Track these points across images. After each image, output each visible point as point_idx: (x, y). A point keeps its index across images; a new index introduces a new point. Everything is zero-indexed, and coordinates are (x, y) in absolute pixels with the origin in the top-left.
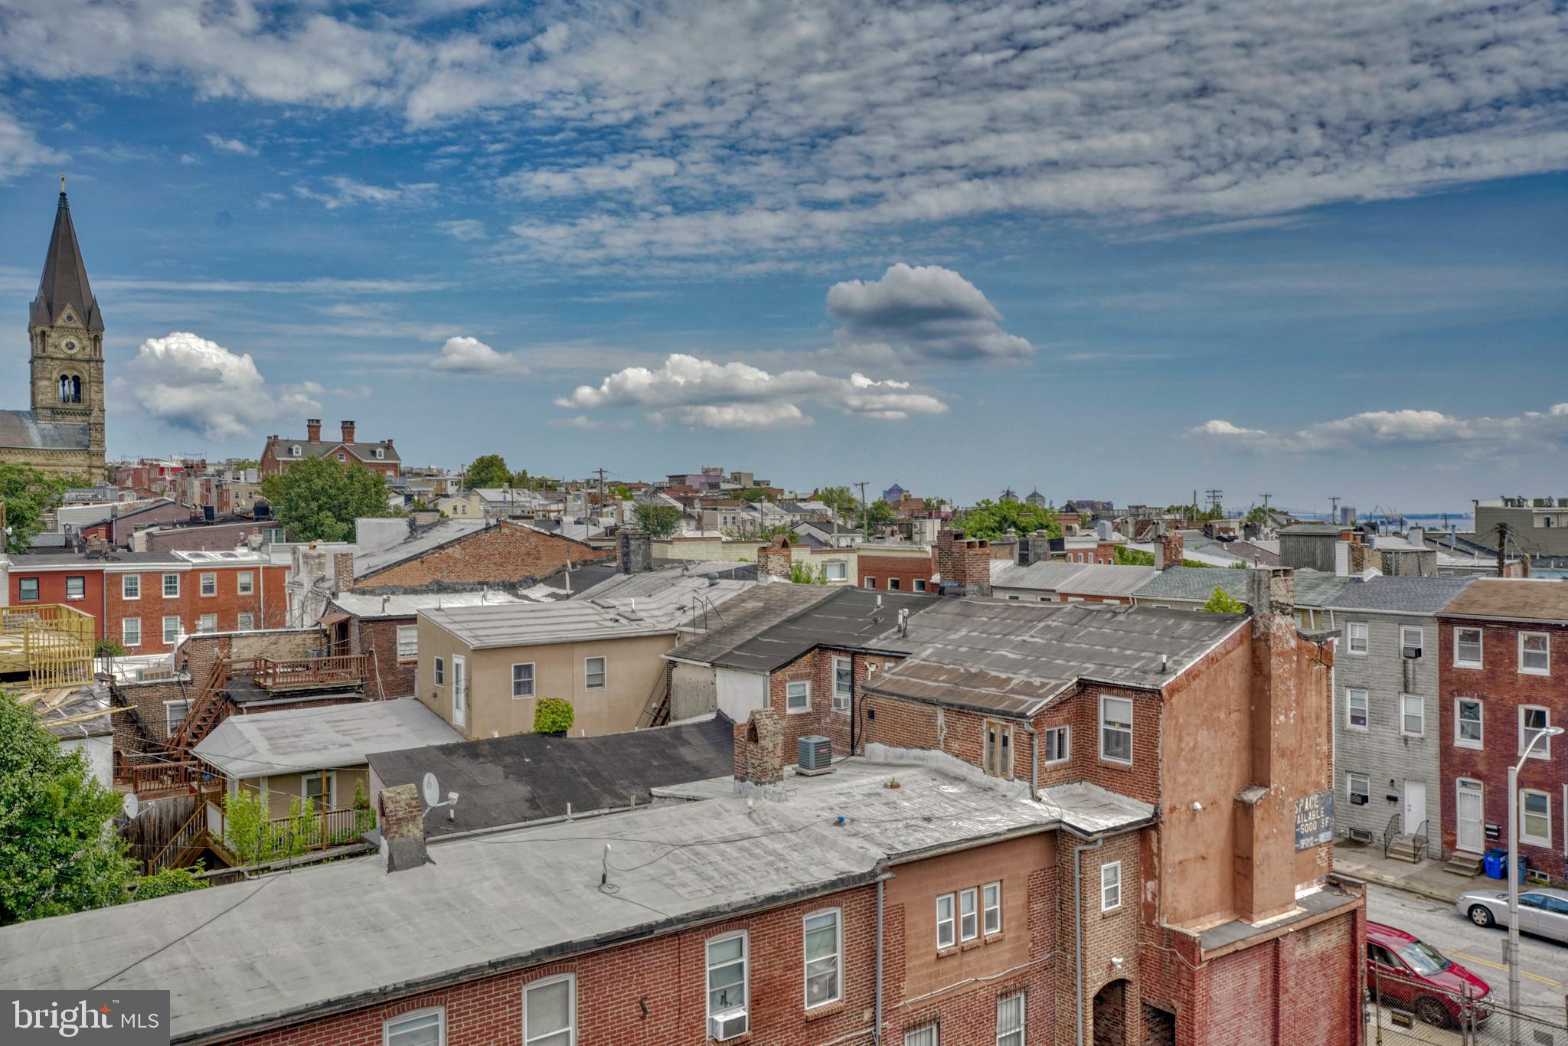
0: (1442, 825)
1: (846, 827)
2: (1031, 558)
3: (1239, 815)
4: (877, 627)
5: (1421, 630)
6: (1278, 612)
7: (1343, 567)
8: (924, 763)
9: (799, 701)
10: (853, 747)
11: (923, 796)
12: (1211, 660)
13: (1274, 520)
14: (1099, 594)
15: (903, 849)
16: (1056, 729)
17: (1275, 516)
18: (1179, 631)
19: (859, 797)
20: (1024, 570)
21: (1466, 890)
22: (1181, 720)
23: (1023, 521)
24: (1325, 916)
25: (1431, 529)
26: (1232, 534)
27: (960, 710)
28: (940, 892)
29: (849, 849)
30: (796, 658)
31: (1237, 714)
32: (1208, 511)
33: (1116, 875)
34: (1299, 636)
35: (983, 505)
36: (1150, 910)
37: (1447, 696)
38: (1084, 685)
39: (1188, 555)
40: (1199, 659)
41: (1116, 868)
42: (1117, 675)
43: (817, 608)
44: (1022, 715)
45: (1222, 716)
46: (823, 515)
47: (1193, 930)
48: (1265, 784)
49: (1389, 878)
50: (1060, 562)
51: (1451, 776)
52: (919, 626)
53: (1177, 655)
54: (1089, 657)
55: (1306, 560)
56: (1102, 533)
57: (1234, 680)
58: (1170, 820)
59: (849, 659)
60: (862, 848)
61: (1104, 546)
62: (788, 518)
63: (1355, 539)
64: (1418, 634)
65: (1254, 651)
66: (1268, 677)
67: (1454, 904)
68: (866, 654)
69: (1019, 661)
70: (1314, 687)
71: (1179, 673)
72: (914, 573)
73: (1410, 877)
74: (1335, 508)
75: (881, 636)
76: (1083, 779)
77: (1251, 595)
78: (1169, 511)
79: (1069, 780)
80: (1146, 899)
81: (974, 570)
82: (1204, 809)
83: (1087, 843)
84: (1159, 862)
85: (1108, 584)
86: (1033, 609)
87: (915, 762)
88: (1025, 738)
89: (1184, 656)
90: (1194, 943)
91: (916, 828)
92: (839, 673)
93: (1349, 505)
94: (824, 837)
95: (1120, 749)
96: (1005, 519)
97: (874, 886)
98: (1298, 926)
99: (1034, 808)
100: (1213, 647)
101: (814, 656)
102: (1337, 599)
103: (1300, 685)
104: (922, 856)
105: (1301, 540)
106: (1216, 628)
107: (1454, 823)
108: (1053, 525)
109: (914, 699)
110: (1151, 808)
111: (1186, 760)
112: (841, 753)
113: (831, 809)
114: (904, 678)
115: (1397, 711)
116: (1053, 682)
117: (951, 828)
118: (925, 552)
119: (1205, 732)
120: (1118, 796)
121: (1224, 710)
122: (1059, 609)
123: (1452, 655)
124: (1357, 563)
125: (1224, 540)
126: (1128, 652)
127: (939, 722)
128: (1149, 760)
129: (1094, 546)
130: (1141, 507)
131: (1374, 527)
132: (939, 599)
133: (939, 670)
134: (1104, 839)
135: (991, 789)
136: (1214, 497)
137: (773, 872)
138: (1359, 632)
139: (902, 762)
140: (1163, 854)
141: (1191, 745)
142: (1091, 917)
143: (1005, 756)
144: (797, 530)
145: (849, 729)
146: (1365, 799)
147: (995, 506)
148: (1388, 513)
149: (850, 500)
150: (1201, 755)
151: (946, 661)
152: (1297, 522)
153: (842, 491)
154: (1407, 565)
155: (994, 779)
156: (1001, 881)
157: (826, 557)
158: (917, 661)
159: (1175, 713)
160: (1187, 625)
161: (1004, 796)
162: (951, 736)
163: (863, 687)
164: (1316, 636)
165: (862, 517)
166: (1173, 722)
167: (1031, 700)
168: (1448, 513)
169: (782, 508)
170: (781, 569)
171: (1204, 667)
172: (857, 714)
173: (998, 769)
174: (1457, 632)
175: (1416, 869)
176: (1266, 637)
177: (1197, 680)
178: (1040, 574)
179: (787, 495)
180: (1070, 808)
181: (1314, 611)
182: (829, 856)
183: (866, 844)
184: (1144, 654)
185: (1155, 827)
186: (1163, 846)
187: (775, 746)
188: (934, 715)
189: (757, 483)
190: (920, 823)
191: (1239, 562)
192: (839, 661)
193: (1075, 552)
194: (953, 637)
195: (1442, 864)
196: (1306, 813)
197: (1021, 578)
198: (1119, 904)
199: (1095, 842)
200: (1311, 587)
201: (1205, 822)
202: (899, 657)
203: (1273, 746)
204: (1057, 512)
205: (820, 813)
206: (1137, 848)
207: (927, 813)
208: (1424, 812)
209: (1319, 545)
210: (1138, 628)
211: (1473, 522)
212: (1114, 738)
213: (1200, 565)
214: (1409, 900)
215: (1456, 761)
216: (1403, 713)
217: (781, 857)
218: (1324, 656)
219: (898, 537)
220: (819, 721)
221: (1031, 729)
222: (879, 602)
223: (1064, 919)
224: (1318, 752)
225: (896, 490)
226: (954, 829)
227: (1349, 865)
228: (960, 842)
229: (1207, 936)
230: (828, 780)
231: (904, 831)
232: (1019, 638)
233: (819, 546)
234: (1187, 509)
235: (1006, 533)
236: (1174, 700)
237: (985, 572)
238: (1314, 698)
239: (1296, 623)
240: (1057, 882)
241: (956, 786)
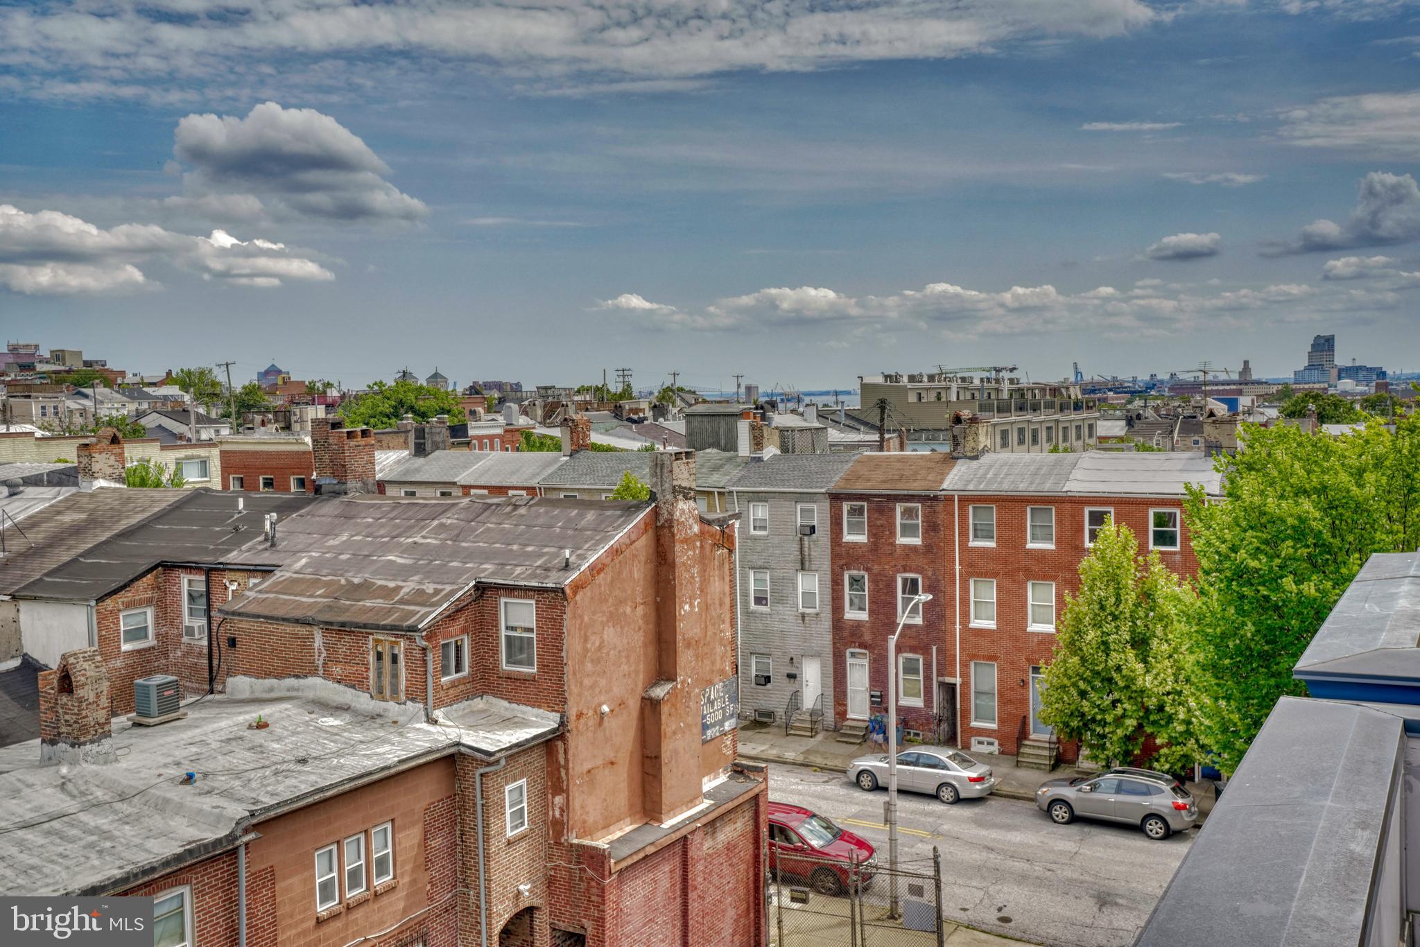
0: (835, 697)
1: (197, 784)
2: (428, 446)
3: (647, 712)
4: (238, 537)
5: (815, 506)
6: (681, 497)
7: (744, 449)
8: (300, 694)
9: (140, 633)
10: (211, 681)
11: (298, 733)
12: (616, 552)
13: (683, 400)
14: (504, 484)
15: (269, 801)
16: (453, 640)
17: (684, 395)
18: (583, 523)
19: (215, 745)
20: (420, 461)
21: (854, 756)
22: (586, 618)
23: (421, 405)
24: (730, 805)
25: (825, 406)
26: (641, 415)
27: (339, 628)
28: (320, 845)
29: (200, 811)
30: (132, 581)
31: (642, 606)
32: (620, 390)
33: (521, 795)
34: (702, 520)
35: (376, 388)
36: (558, 827)
37: (837, 570)
38: (482, 589)
39: (596, 438)
40: (603, 551)
41: (521, 787)
42: (519, 575)
43: (159, 517)
44: (413, 629)
45: (628, 610)
46: (177, 401)
47: (602, 843)
48: (671, 678)
49: (790, 755)
50: (465, 451)
51: (842, 648)
52: (291, 533)
53: (580, 548)
54: (487, 556)
55: (711, 440)
56: (508, 417)
57: (638, 572)
58: (577, 727)
59: (203, 578)
60: (218, 807)
61: (511, 431)
62: (132, 407)
63: (755, 418)
64: (813, 511)
65: (658, 539)
66: (673, 566)
67: (844, 772)
68: (224, 570)
69: (410, 565)
70: (717, 573)
71: (583, 568)
72: (292, 469)
73: (808, 752)
74: (739, 386)
75: (244, 548)
76: (484, 693)
77: (654, 480)
78: (579, 392)
79: (469, 696)
80: (553, 815)
81: (356, 463)
82: (612, 711)
83: (489, 764)
84: (567, 774)
85: (513, 473)
86: (426, 505)
87: (289, 694)
88: (417, 654)
89: (588, 550)
90: (603, 855)
91: (287, 773)
92: (190, 595)
93: (753, 383)
94: (167, 801)
95: (524, 656)
96: (401, 403)
97: (233, 853)
98: (704, 820)
99: (428, 732)
100: (617, 538)
101: (157, 577)
102: (739, 480)
103: (703, 572)
104: (295, 806)
105: (705, 419)
106: (621, 516)
107: (844, 694)
108: (455, 409)
109: (284, 620)
110: (557, 716)
111: (592, 661)
112: (196, 691)
113: (178, 764)
114: (272, 596)
115: (795, 589)
116: (448, 588)
117: (330, 768)
118: (304, 443)
119: (612, 629)
120: (522, 707)
121: (630, 604)
122: (454, 505)
123: (841, 529)
124: (758, 443)
125: (634, 422)
126: (530, 549)
127: (316, 645)
128: (554, 666)
129: (500, 431)
130: (551, 388)
131: (773, 405)
132: (316, 499)
133: (315, 583)
134: (507, 758)
135: (379, 716)
136: (624, 376)
137: (93, 856)
138: (760, 512)
139: (273, 695)
140: (571, 765)
141: (597, 644)
142: (496, 845)
143: (395, 676)
144: (143, 422)
145: (206, 661)
146: (768, 679)
147: (390, 389)
148: (787, 390)
149: (214, 384)
150: (608, 654)
151: (324, 572)
152: (705, 402)
153: (202, 373)
154: (801, 441)
155: (383, 704)
156: (393, 820)
157: (182, 454)
158: (288, 575)
159: (579, 612)
160: (591, 516)
161: (395, 722)
162: (331, 659)
163: (220, 611)
164: (718, 520)
165: (228, 404)
166: (578, 621)
167: (424, 610)
168: (839, 389)
169: (123, 394)
170: (110, 470)
171: (609, 559)
172: (215, 643)
173: (387, 692)
174: (846, 507)
175: (812, 743)
176: (670, 523)
177: (602, 575)
178: (440, 465)
179: (130, 378)
180: (470, 727)
181: (719, 493)
182: (172, 823)
183: (222, 802)
184: (546, 550)
185: (562, 737)
186: (570, 757)
187: (98, 696)
188: (311, 637)
189: (88, 364)
190: (292, 766)
191: (648, 444)
192: (190, 581)
193: (480, 438)
194: (331, 543)
195: (835, 735)
196: (711, 703)
197: (417, 470)
198: (526, 826)
199: (497, 762)
200: (716, 469)
201: (611, 724)
202: (265, 571)
203: (679, 637)
204: (460, 394)
205: (162, 771)
206: (543, 762)
207: (301, 754)
208: (819, 686)
209: (722, 425)
210: (541, 521)
211: (859, 398)
212: (517, 643)
213: (609, 449)
214: (808, 775)
215: (846, 633)
216: (800, 590)
217: (106, 835)
218: (726, 540)
219: (272, 427)
220: (165, 655)
221: (424, 643)
222: (241, 506)
223: (466, 851)
224: (722, 639)
225: (273, 371)
226: (335, 768)
227: (755, 747)
228: (341, 783)
229: (617, 845)
230: (175, 728)
231: (273, 779)
232: (410, 540)
233: (170, 440)
234: (597, 389)
235: (402, 419)
236: (578, 598)
237: (370, 466)
238: (717, 584)
239: (700, 507)
240: (457, 812)
241: (336, 717)
